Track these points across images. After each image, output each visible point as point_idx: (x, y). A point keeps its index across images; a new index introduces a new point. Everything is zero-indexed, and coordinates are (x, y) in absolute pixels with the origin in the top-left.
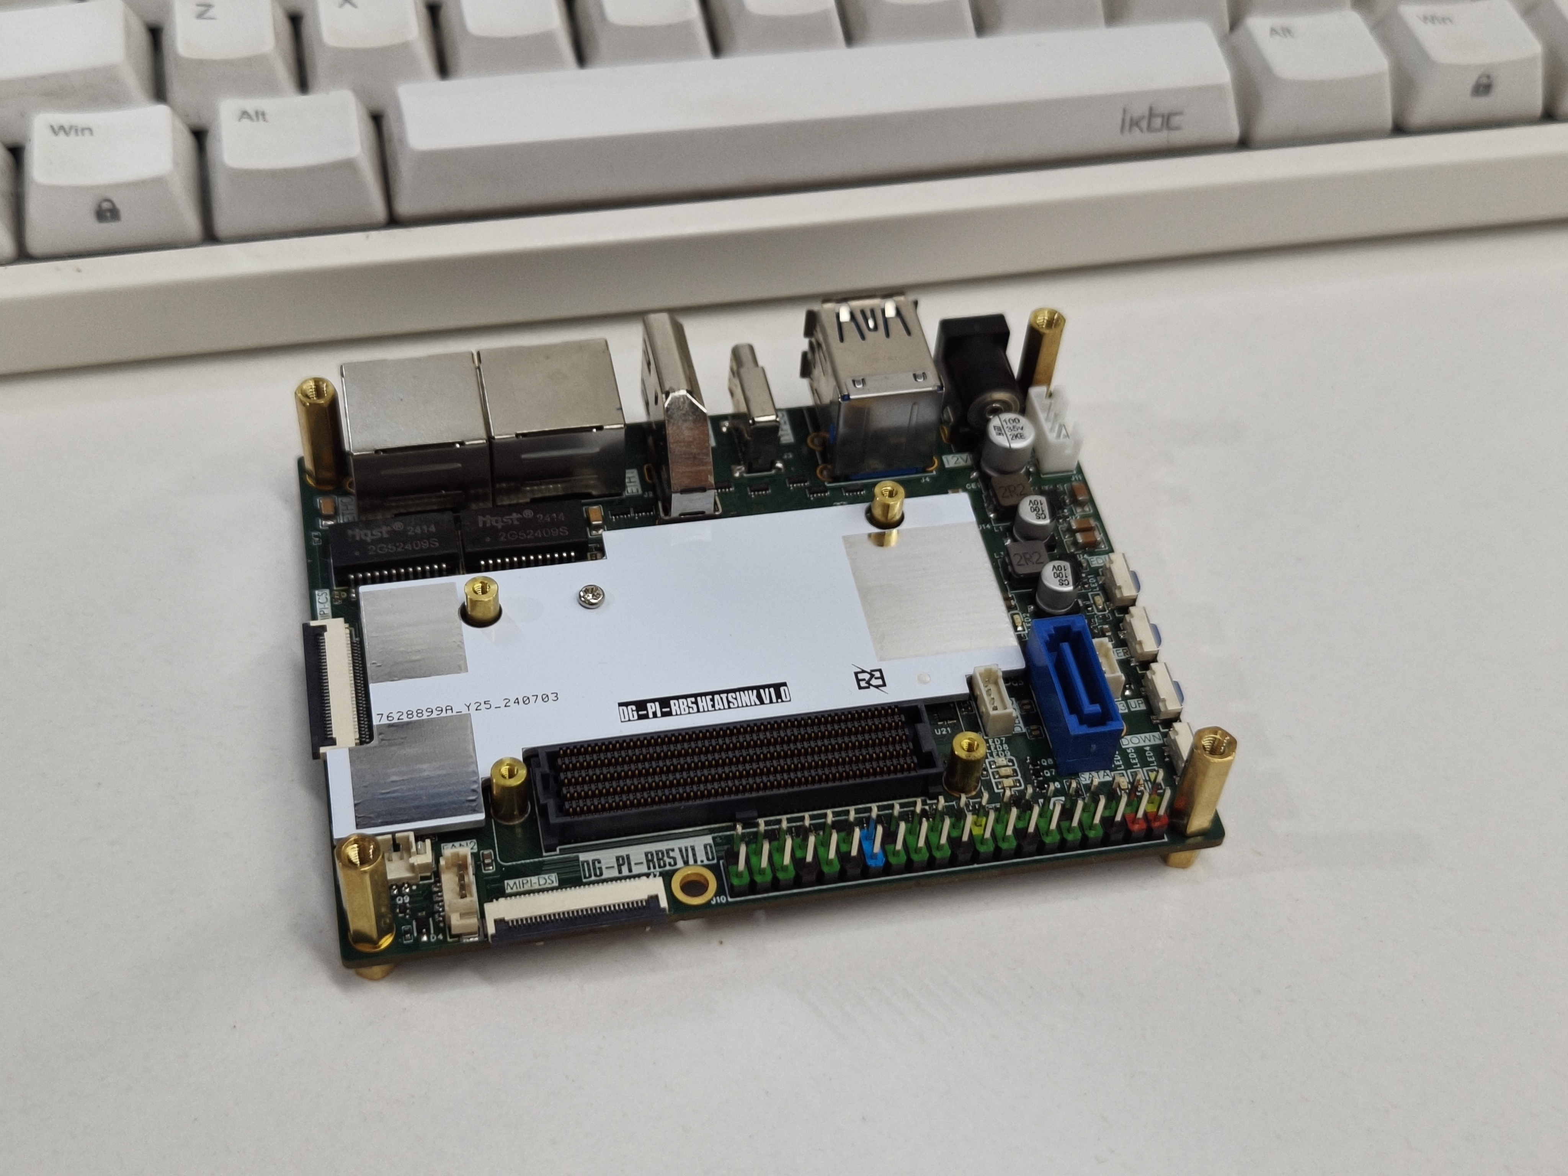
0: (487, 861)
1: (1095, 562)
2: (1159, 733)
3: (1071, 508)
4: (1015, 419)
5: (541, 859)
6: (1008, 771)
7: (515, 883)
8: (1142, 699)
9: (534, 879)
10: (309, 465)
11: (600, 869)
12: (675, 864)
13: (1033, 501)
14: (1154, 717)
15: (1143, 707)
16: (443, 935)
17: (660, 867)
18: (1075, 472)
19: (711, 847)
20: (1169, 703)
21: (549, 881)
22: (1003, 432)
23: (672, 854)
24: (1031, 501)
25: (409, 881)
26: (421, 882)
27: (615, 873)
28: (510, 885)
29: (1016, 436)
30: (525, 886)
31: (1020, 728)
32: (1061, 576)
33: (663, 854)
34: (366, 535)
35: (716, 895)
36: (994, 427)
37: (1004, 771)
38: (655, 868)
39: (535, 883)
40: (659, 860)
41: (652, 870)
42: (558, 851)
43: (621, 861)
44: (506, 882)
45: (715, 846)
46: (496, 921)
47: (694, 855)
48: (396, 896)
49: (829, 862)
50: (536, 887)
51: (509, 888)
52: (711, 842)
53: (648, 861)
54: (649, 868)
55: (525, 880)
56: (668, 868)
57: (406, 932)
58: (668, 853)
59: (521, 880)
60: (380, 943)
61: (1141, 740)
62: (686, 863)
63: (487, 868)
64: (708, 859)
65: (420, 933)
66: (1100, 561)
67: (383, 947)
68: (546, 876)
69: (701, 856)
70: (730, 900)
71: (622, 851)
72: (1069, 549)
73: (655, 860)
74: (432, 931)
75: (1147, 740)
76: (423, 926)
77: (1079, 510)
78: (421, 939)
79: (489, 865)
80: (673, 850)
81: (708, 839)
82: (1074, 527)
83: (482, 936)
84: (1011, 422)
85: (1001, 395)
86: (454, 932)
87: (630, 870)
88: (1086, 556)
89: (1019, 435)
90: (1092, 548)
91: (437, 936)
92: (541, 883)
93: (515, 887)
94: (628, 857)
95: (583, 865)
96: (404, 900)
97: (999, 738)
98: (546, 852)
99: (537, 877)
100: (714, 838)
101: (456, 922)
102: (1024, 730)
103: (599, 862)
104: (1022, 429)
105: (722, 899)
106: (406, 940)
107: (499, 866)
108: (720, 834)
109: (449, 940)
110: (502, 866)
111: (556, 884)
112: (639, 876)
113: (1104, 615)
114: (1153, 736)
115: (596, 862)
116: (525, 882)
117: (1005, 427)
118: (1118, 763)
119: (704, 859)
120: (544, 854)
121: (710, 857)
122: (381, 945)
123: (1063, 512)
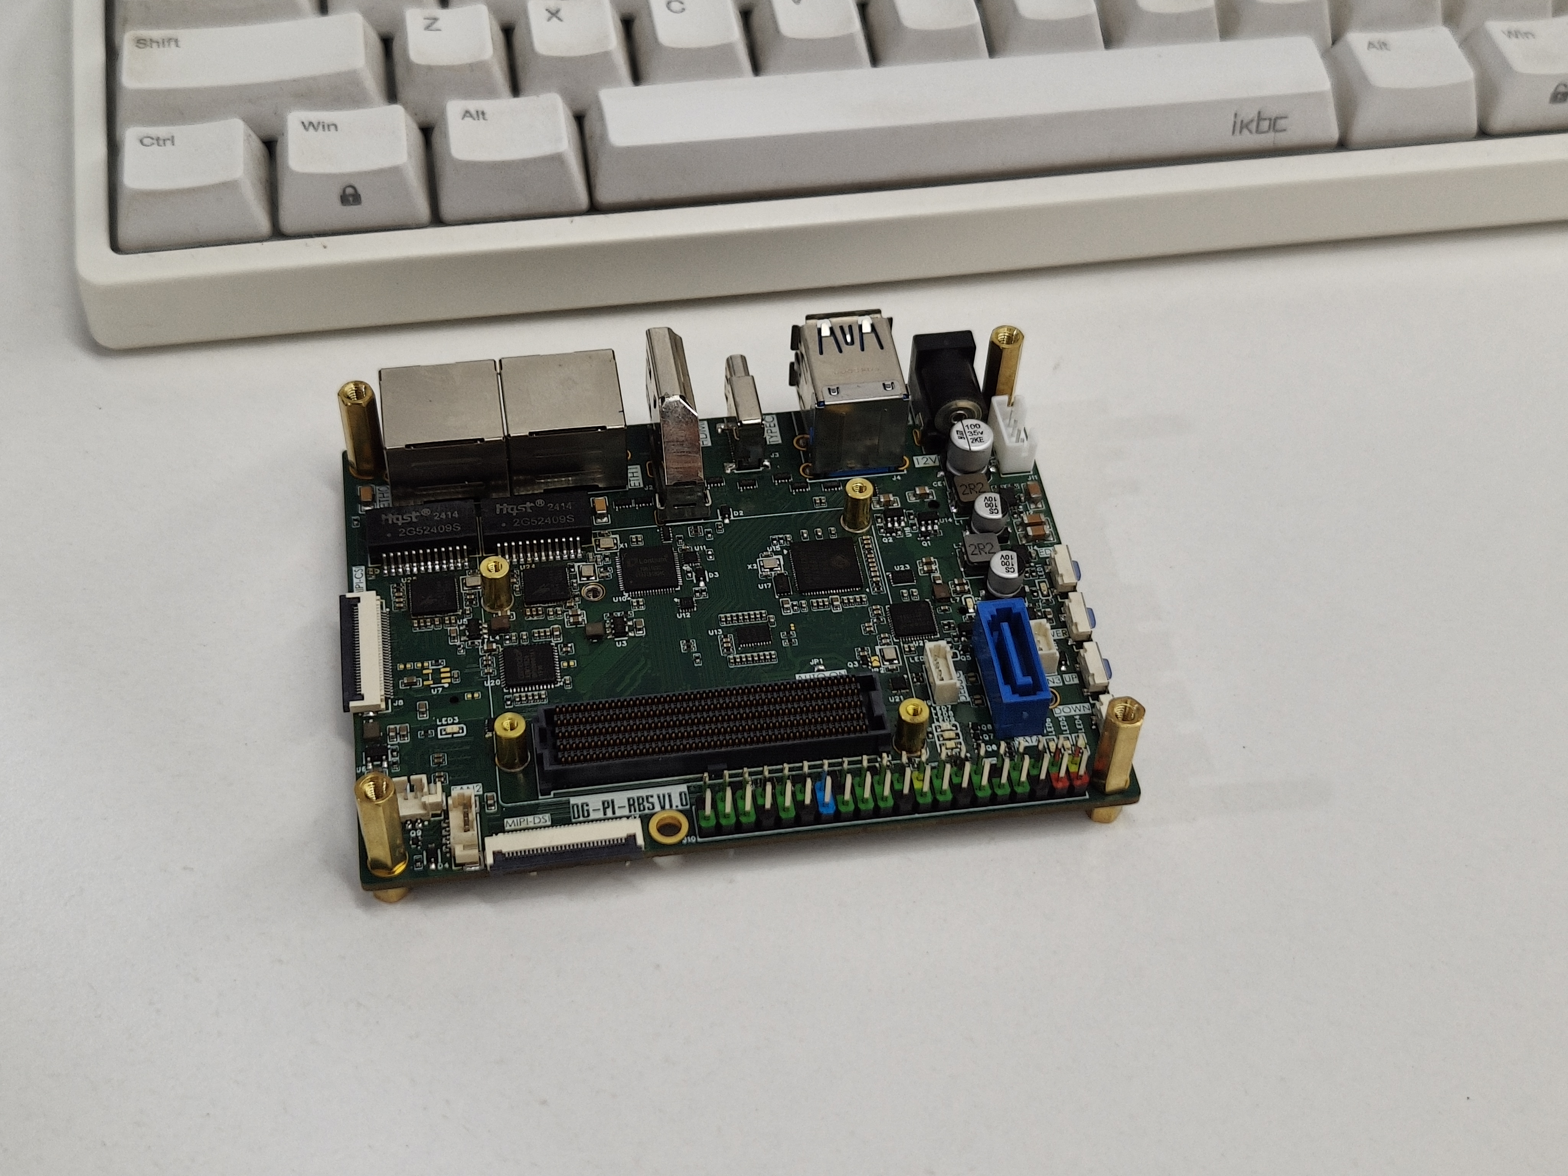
0: (490, 802)
1: (1044, 553)
2: (1088, 704)
3: (1026, 505)
4: (976, 425)
5: (537, 801)
6: (952, 734)
7: (513, 821)
8: (1076, 674)
9: (530, 818)
10: (351, 457)
11: (588, 811)
12: (653, 808)
13: (988, 498)
14: (1085, 690)
15: (1076, 681)
16: (449, 864)
17: (640, 810)
18: (1032, 473)
19: (685, 794)
20: (1098, 678)
21: (542, 820)
22: (965, 436)
23: (650, 800)
24: (986, 498)
25: (422, 818)
26: (432, 819)
27: (601, 815)
28: (509, 822)
29: (976, 440)
30: (522, 824)
31: (965, 697)
32: (1008, 564)
33: (643, 799)
34: (398, 519)
35: (687, 836)
36: (957, 431)
37: (947, 735)
38: (635, 811)
39: (530, 822)
40: (639, 804)
41: (633, 813)
42: (552, 796)
43: (606, 805)
44: (505, 820)
45: (689, 793)
46: (494, 853)
47: (670, 801)
48: (410, 830)
49: (785, 809)
50: (531, 825)
51: (508, 825)
52: (686, 790)
53: (630, 805)
54: (630, 811)
55: (522, 819)
56: (647, 811)
57: (417, 861)
58: (647, 798)
59: (518, 818)
60: (395, 869)
61: (1072, 710)
62: (663, 808)
63: (489, 808)
64: (682, 805)
65: (429, 862)
66: (1048, 552)
67: (396, 873)
68: (541, 816)
69: (676, 801)
70: (699, 840)
71: (608, 797)
72: (1021, 541)
73: (636, 804)
74: (440, 860)
75: (1077, 710)
76: (432, 856)
77: (1033, 506)
78: (429, 867)
79: (491, 805)
80: (652, 796)
81: (683, 788)
82: (1026, 522)
83: (483, 866)
84: (973, 427)
85: (963, 403)
86: (457, 862)
87: (614, 813)
88: (1035, 547)
89: (978, 439)
90: (1041, 540)
91: (444, 864)
92: (536, 822)
93: (513, 825)
94: (613, 802)
95: (573, 807)
96: (416, 834)
97: (946, 706)
98: (542, 795)
99: (532, 817)
100: (688, 787)
101: (461, 853)
102: (969, 699)
103: (587, 805)
104: (982, 433)
105: (693, 839)
106: (416, 867)
107: (500, 807)
108: (695, 783)
109: (454, 868)
110: (503, 807)
111: (549, 823)
112: (620, 818)
113: (1047, 600)
114: (1083, 706)
115: (585, 805)
116: (522, 820)
117: (966, 432)
118: (1049, 730)
119: (679, 804)
120: (540, 797)
121: (684, 803)
122: (395, 872)
123: (1018, 508)
